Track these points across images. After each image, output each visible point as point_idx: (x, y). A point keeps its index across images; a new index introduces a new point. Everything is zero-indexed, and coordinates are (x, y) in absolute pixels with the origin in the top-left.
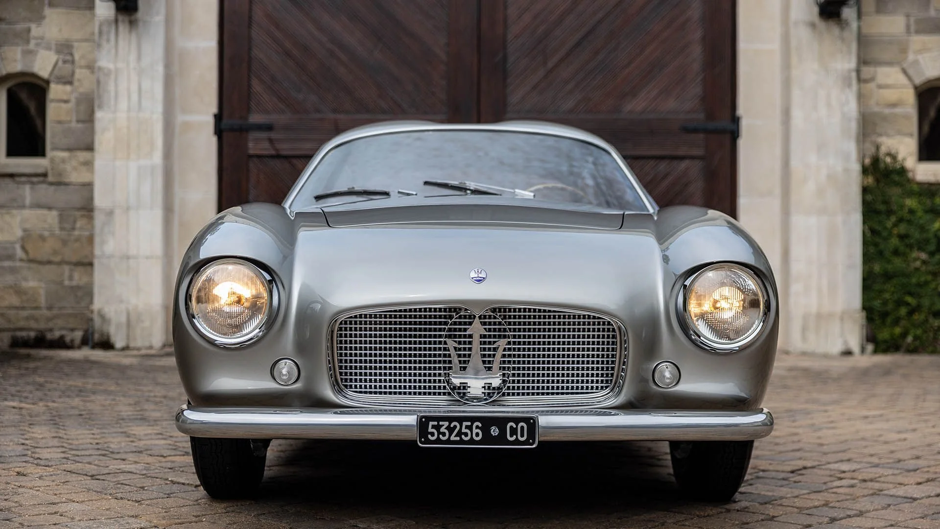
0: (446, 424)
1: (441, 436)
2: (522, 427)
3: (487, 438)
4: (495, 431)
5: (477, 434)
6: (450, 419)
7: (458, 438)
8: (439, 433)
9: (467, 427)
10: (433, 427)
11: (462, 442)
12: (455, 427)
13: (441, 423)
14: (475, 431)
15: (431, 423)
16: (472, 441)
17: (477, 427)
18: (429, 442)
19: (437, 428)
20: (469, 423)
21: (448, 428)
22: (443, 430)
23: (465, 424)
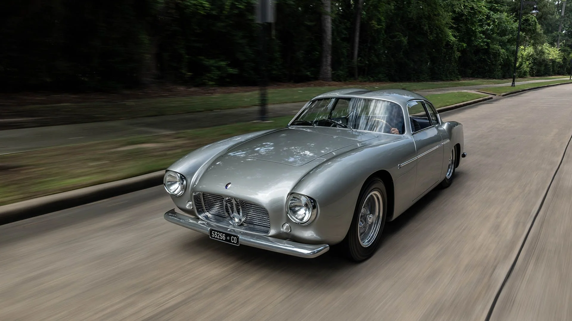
0: (216, 233)
1: (215, 236)
2: (235, 238)
3: (226, 240)
4: (228, 238)
5: (224, 238)
6: (218, 232)
7: (219, 238)
8: (215, 235)
9: (221, 235)
10: (213, 233)
11: (220, 239)
12: (218, 234)
13: (215, 232)
14: (223, 237)
15: (213, 232)
16: (222, 240)
17: (224, 236)
18: (212, 237)
19: (214, 233)
20: (222, 234)
21: (217, 234)
22: (215, 234)
23: (221, 234)
